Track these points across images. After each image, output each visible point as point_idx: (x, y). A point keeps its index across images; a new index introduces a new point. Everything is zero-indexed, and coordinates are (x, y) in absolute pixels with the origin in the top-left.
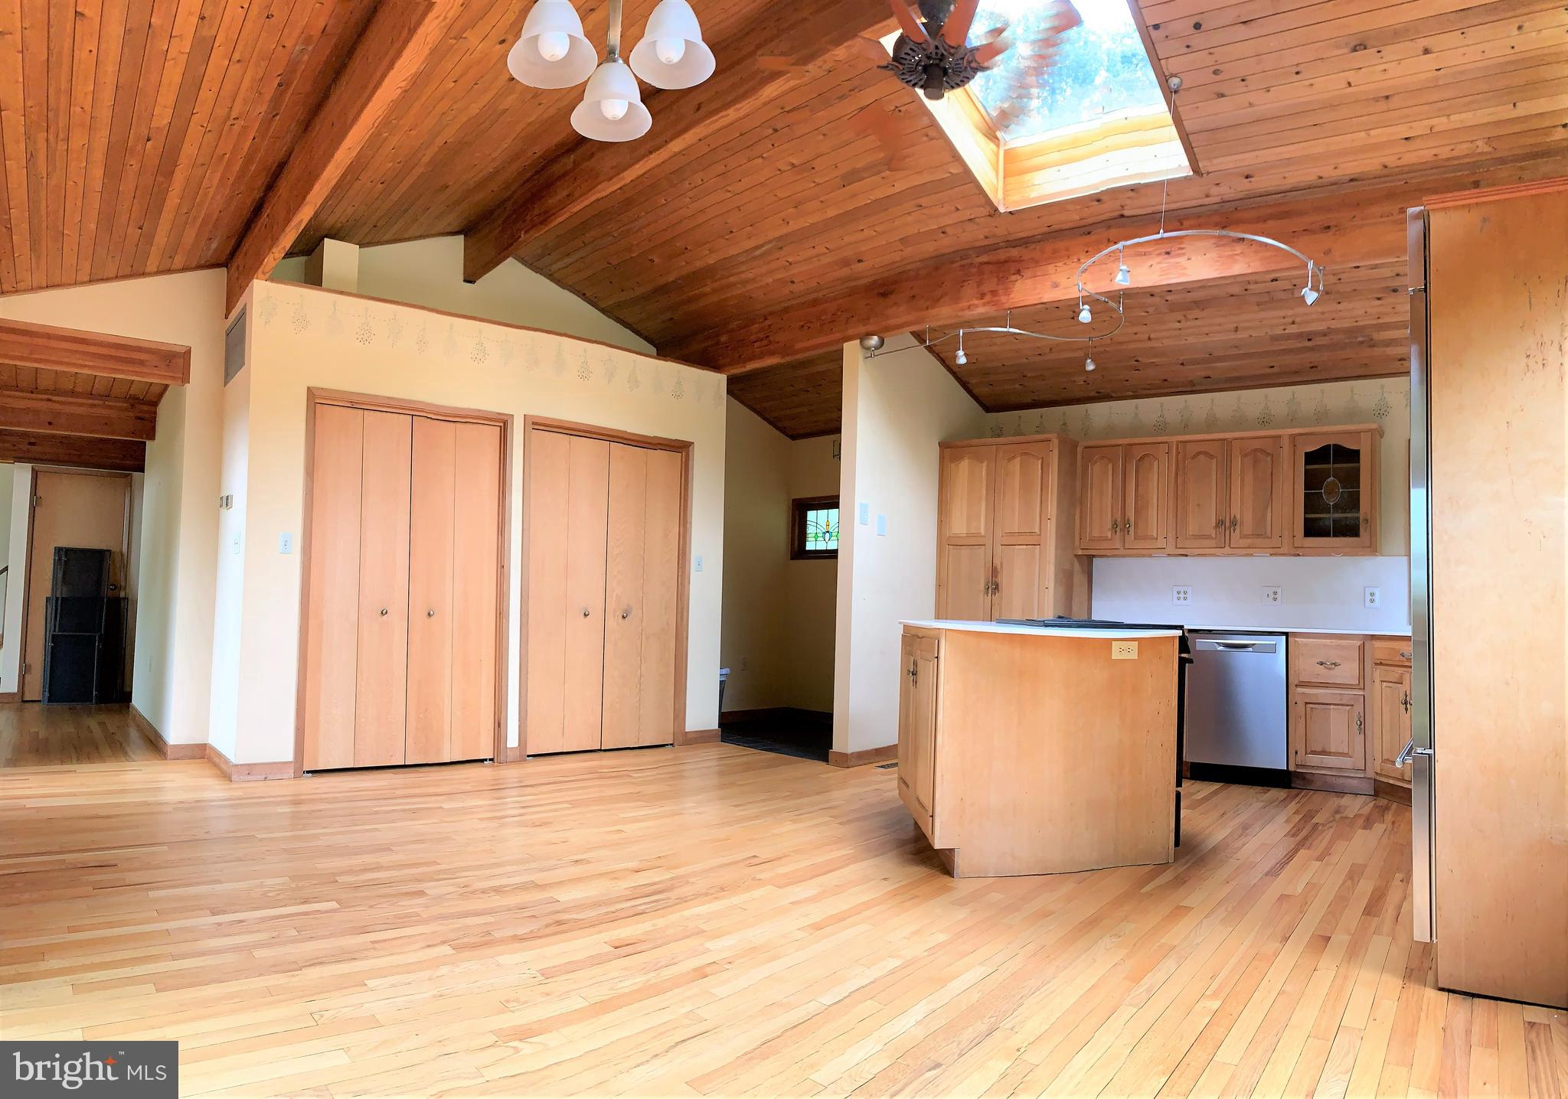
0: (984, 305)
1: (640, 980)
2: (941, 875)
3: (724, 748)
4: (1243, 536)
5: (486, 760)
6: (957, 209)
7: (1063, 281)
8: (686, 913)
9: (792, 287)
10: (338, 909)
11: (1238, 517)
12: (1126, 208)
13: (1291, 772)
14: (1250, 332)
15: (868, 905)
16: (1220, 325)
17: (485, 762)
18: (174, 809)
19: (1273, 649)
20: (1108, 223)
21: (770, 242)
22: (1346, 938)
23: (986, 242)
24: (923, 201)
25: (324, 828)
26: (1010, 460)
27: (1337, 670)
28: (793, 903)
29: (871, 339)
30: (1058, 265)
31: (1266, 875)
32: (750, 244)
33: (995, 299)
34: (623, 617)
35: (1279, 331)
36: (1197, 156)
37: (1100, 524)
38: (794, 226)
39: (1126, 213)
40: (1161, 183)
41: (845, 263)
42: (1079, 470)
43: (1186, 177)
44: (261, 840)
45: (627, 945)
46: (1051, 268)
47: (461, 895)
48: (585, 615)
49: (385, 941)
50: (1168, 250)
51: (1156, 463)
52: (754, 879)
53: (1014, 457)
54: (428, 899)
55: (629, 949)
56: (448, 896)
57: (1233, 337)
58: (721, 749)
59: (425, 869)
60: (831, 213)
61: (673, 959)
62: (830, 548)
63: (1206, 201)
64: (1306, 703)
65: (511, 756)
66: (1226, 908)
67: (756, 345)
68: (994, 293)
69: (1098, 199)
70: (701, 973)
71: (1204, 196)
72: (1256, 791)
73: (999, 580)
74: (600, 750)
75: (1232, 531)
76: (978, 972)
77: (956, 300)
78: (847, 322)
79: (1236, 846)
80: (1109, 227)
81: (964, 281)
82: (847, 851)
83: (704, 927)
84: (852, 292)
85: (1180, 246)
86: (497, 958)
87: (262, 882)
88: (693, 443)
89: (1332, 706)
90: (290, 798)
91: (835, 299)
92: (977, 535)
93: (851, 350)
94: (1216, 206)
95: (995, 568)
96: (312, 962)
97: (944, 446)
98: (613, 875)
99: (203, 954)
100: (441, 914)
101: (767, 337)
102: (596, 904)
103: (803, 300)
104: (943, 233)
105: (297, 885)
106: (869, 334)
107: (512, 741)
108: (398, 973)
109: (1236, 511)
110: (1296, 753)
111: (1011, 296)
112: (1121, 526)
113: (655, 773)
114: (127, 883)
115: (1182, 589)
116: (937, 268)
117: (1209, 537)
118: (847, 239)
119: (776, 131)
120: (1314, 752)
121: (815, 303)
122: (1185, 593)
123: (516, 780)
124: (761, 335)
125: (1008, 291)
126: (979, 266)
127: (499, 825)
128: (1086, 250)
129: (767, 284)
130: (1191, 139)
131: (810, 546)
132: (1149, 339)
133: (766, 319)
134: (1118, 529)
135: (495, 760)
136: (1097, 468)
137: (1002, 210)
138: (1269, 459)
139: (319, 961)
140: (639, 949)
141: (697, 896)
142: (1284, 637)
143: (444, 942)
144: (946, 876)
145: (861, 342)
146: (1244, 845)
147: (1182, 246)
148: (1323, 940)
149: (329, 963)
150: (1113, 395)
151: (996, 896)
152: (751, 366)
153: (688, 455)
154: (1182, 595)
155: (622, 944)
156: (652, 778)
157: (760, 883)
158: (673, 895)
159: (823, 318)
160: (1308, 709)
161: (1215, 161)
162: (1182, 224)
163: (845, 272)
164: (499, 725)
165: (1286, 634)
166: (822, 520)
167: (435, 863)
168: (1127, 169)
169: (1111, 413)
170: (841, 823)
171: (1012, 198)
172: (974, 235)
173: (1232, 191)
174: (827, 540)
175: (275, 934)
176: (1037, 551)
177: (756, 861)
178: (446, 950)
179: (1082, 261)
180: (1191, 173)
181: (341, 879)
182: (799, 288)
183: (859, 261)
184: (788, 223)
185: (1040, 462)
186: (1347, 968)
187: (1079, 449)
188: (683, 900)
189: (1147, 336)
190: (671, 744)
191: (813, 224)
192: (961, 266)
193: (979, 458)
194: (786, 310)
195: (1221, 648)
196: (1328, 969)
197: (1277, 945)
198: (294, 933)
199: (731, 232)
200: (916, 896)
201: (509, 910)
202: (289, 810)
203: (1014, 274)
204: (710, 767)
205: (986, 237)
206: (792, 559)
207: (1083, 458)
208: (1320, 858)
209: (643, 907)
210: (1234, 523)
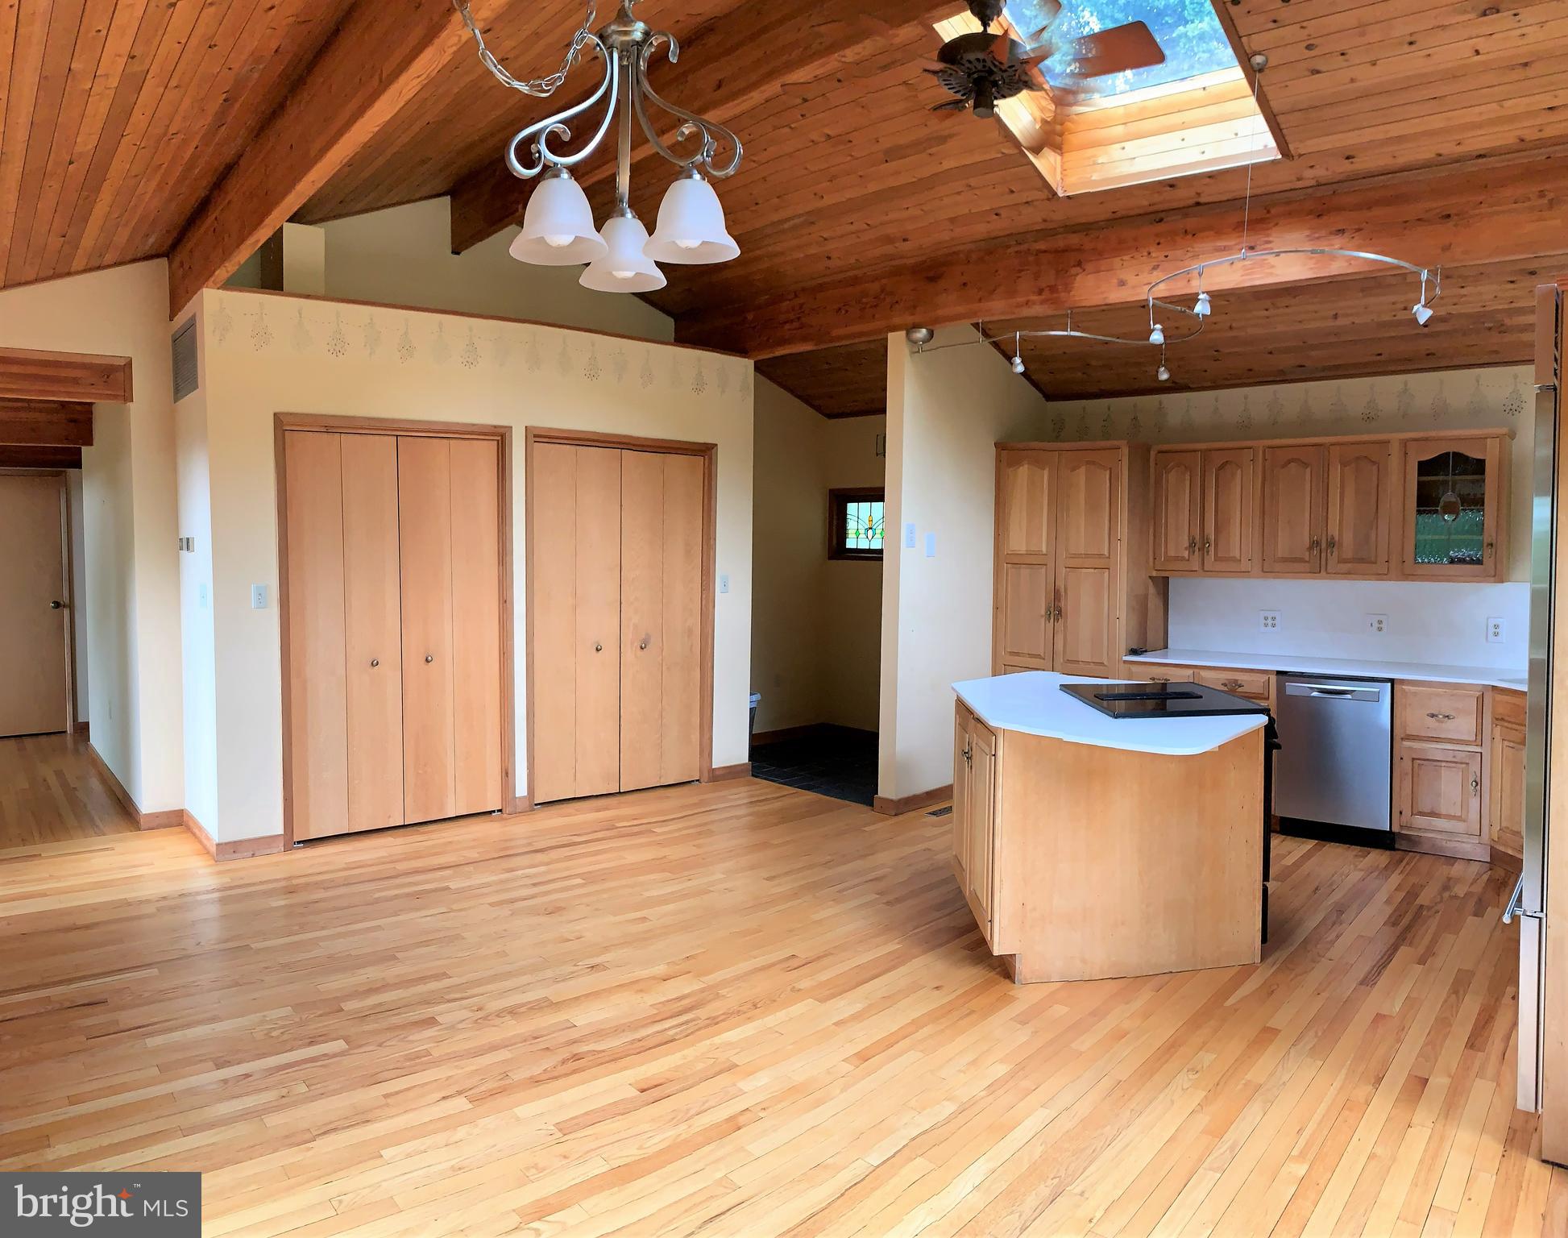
0: (1042, 302)
1: (669, 1135)
2: (1002, 979)
3: (757, 786)
4: (1342, 561)
5: (494, 811)
6: (1012, 192)
7: (1131, 279)
8: (717, 1040)
9: (830, 263)
10: (346, 1051)
11: (1337, 539)
12: (1202, 195)
13: (1394, 833)
14: (1351, 319)
15: (916, 1024)
16: (1316, 312)
17: (494, 814)
18: (158, 910)
19: (1376, 697)
20: (1184, 211)
21: (800, 216)
22: (1446, 1081)
23: (1043, 226)
24: (973, 182)
25: (323, 928)
26: (1073, 469)
27: (1449, 724)
28: (836, 1024)
29: (919, 332)
30: (1125, 258)
31: (1362, 983)
32: (775, 217)
33: (1055, 295)
34: (642, 648)
35: (1387, 318)
36: (1286, 138)
37: (1177, 542)
38: (829, 200)
39: (1202, 200)
40: (1245, 168)
41: (889, 240)
42: (1152, 480)
43: (1273, 162)
44: (258, 951)
45: (656, 1086)
46: (1117, 261)
47: (476, 1021)
48: (597, 650)
49: (397, 1093)
50: (1253, 244)
51: (1239, 472)
52: (793, 990)
53: (1078, 467)
54: (439, 1030)
55: (655, 1093)
56: (460, 1026)
57: (1333, 324)
58: (753, 788)
59: (433, 985)
60: (873, 187)
61: (704, 1103)
62: (873, 547)
63: (1300, 184)
64: (1413, 759)
65: (520, 806)
66: (1316, 1032)
67: (787, 326)
68: (1053, 289)
69: (1172, 184)
70: (734, 1125)
71: (1295, 179)
72: (1354, 853)
73: (1062, 604)
74: (620, 793)
75: (1329, 555)
76: (1040, 1117)
77: (1012, 293)
78: (891, 307)
79: (1329, 939)
80: (1186, 215)
81: (1020, 271)
82: (893, 946)
83: (735, 1060)
84: (897, 272)
85: (1266, 239)
86: (515, 1110)
87: (264, 1016)
88: (717, 445)
89: (1443, 764)
90: (283, 884)
91: (876, 279)
92: (1038, 554)
93: (896, 342)
94: (1310, 191)
95: (1058, 590)
96: (325, 1129)
97: (1000, 446)
98: (638, 986)
99: (211, 1126)
100: (455, 1052)
101: (799, 318)
102: (618, 1030)
103: (841, 276)
104: (997, 214)
105: (301, 1018)
106: (917, 326)
107: (521, 790)
108: (415, 1138)
109: (1334, 530)
110: (1401, 813)
111: (1072, 293)
112: (1199, 545)
113: (680, 826)
114: (122, 1026)
115: (1270, 615)
116: (990, 252)
117: (1301, 560)
118: (892, 216)
119: (805, 100)
120: (1421, 814)
121: (855, 281)
122: (1274, 619)
123: (525, 841)
124: (792, 316)
125: (1068, 288)
126: (1037, 255)
127: (510, 912)
128: (1157, 241)
129: (798, 259)
130: (1278, 120)
131: (851, 544)
132: (1231, 328)
133: (796, 296)
134: (1196, 549)
135: (504, 811)
136: (1172, 476)
137: (1061, 194)
138: (1375, 468)
139: (332, 1126)
140: (668, 1092)
141: (728, 1015)
142: (1390, 684)
143: (459, 1093)
144: (1007, 980)
145: (907, 334)
146: (1338, 937)
147: (1271, 239)
148: (1419, 1084)
149: (344, 1128)
150: (1191, 386)
151: (1060, 1010)
152: (781, 352)
153: (710, 459)
154: (1270, 622)
155: (649, 1086)
156: (677, 834)
157: (797, 994)
158: (702, 1013)
159: (864, 300)
160: (1416, 766)
161: (1309, 143)
162: (1268, 212)
163: (889, 249)
164: (507, 774)
165: (1392, 681)
166: (865, 515)
167: (445, 975)
168: (1203, 153)
169: (1188, 406)
170: (888, 903)
171: (1072, 179)
172: (1031, 218)
173: (1329, 173)
174: (870, 537)
175: (284, 1092)
176: (1106, 574)
177: (795, 963)
178: (461, 1103)
179: (1153, 255)
180: (1280, 157)
181: (349, 1006)
182: (835, 263)
183: (905, 240)
184: (822, 197)
185: (1108, 472)
186: (1444, 1126)
187: (1153, 453)
188: (714, 1021)
189: (1229, 325)
190: (697, 781)
191: (850, 199)
192: (1016, 252)
193: (1038, 463)
194: (821, 288)
195: (1315, 694)
196: (1423, 1126)
197: (1370, 1088)
198: (303, 1088)
199: (757, 204)
200: (972, 1012)
201: (525, 1041)
202: (283, 903)
203: (1074, 266)
204: (738, 817)
205: (1045, 221)
206: (830, 558)
207: (1156, 464)
208: (1422, 961)
209: (671, 1033)
210: (1331, 544)
